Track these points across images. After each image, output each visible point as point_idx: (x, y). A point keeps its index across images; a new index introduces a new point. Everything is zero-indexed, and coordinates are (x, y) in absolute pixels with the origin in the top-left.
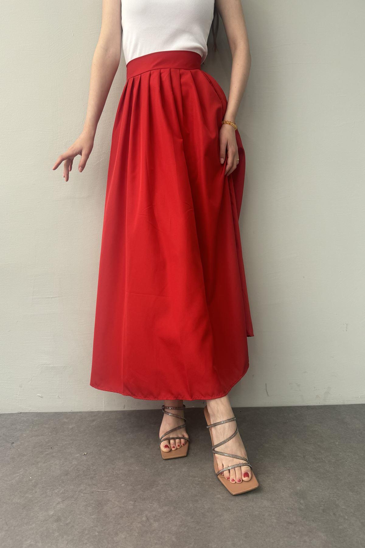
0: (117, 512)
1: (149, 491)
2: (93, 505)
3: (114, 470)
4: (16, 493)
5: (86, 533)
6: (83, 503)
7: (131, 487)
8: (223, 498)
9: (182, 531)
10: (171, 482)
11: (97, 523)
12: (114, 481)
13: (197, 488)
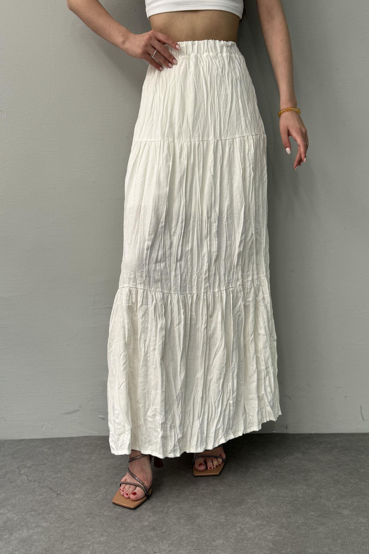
0: (210, 524)
1: (239, 508)
2: (185, 518)
3: (197, 489)
4: (105, 508)
5: (184, 539)
6: (174, 516)
7: (220, 504)
8: (317, 515)
9: (278, 539)
10: (260, 501)
11: (193, 532)
12: (200, 499)
13: (289, 506)
